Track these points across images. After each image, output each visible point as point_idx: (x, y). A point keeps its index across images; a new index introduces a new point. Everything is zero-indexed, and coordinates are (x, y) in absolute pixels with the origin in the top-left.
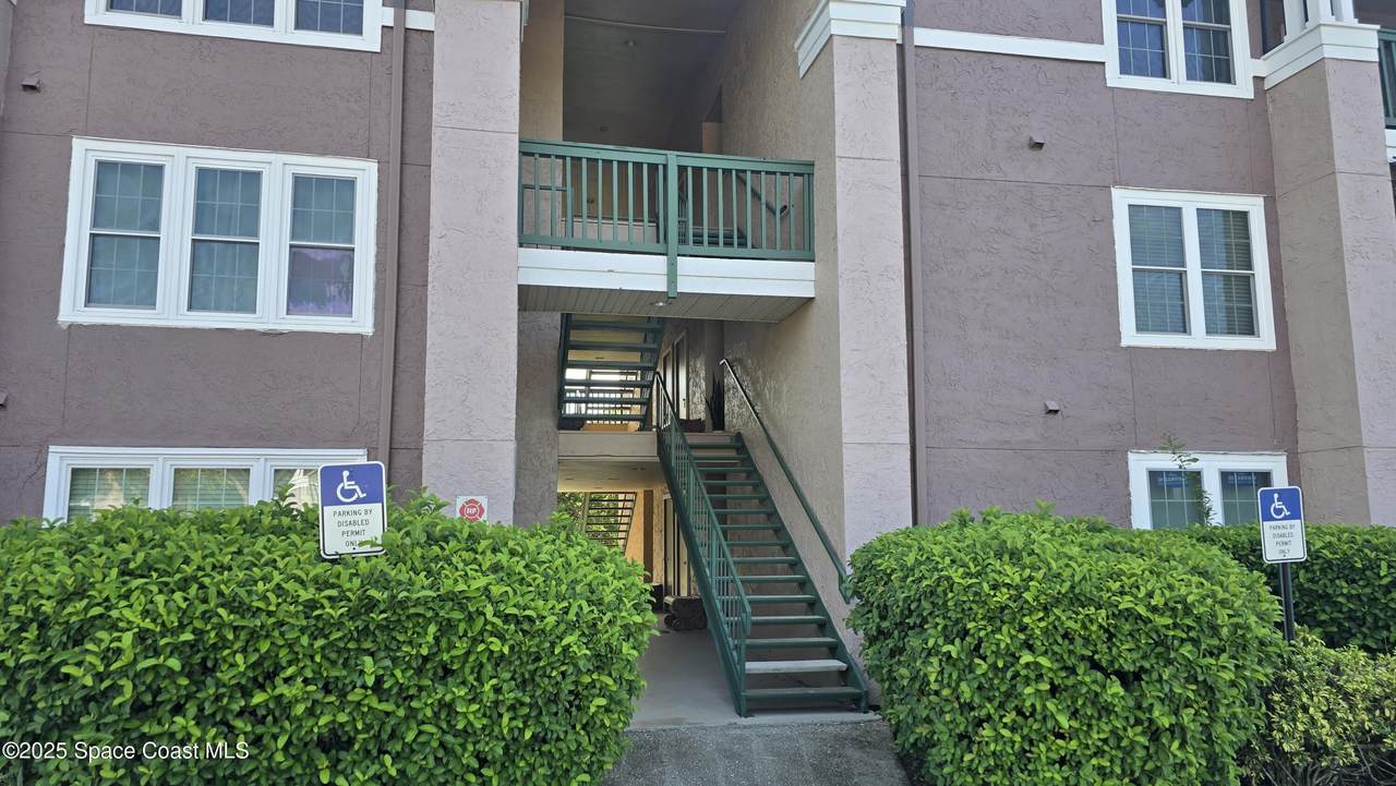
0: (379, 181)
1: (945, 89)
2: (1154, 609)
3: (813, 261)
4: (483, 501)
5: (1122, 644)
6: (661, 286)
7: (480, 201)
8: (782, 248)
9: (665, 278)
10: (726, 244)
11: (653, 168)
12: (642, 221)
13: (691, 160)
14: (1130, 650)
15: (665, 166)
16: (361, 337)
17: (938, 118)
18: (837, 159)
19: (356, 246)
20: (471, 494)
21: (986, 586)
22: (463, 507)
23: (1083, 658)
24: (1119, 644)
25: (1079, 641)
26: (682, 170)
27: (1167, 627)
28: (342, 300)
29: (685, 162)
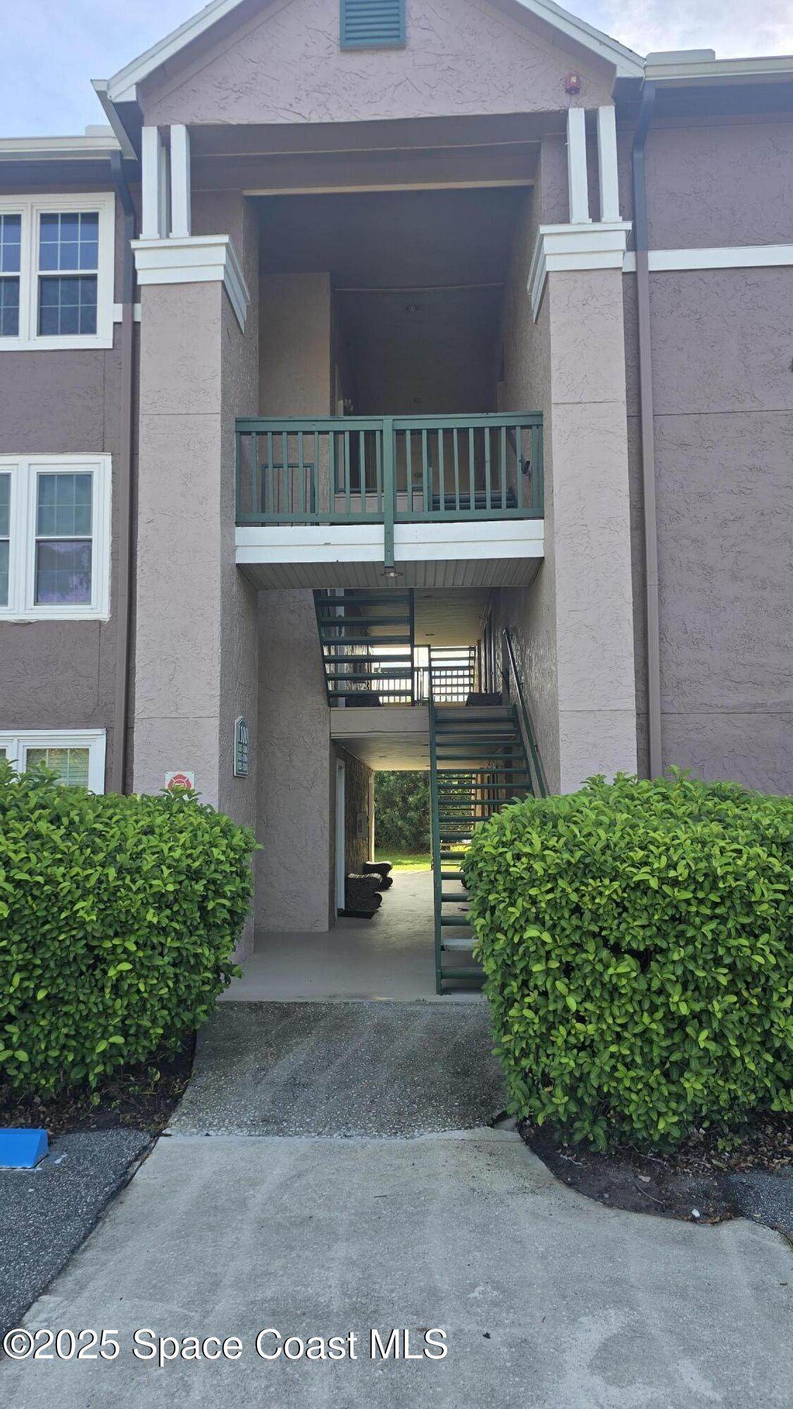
0: (113, 473)
1: (688, 315)
2: (675, 883)
3: (543, 518)
4: (190, 776)
5: (634, 920)
6: (377, 555)
7: (185, 484)
8: (523, 507)
9: (383, 547)
10: (447, 508)
11: (370, 434)
12: (360, 492)
13: (409, 423)
14: (643, 927)
15: (381, 431)
16: (99, 623)
17: (680, 349)
18: (553, 406)
19: (94, 537)
20: (179, 769)
21: (509, 856)
22: (172, 781)
23: (594, 935)
24: (630, 920)
25: (587, 915)
26: (400, 433)
27: (688, 902)
28: (81, 591)
29: (402, 425)
